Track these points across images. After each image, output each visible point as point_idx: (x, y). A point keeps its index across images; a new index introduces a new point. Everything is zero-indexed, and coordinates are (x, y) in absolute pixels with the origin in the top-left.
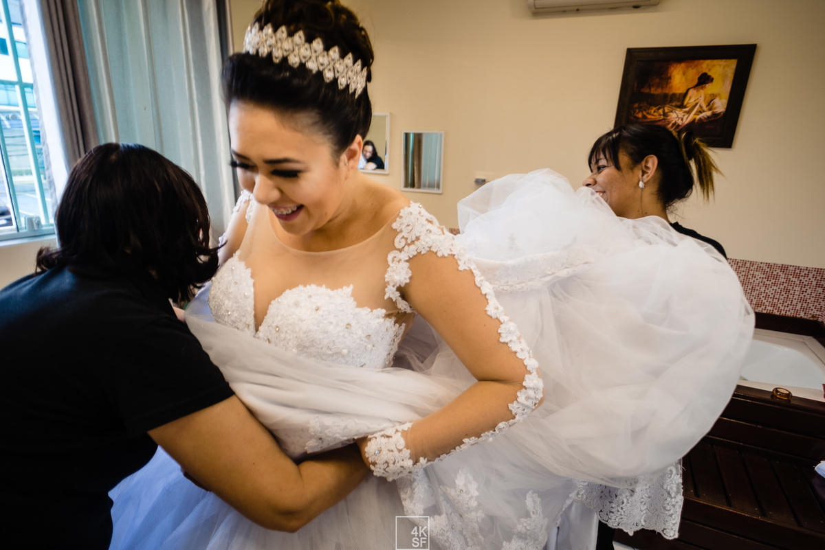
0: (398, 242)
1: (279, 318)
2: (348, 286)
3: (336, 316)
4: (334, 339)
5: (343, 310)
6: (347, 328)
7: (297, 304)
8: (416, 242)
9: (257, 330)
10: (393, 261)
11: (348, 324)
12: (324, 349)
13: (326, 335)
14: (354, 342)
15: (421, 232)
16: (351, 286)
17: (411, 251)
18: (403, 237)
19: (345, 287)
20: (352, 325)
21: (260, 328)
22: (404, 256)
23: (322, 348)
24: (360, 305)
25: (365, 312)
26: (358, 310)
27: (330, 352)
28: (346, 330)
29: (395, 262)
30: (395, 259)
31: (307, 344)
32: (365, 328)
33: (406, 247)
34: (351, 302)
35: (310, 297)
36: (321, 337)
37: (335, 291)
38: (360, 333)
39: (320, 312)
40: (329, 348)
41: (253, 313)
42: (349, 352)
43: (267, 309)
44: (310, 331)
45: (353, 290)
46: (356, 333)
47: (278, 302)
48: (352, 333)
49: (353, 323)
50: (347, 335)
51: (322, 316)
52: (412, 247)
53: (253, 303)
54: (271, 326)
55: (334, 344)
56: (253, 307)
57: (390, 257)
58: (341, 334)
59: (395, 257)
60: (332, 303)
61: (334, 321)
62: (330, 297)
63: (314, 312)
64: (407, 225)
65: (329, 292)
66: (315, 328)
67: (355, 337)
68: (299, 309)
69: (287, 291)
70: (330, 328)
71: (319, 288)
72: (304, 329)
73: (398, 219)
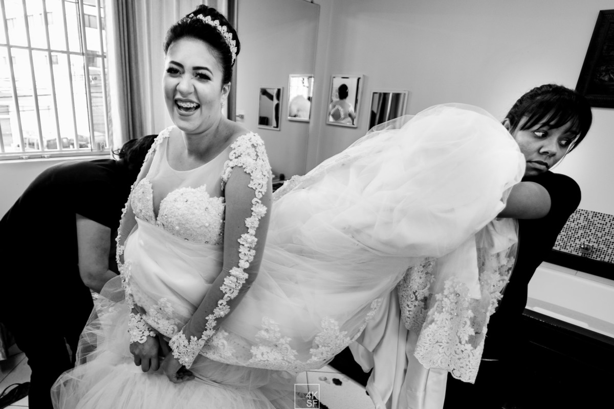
0: (232, 155)
1: (166, 210)
2: (203, 185)
3: (198, 204)
4: (199, 217)
5: (202, 200)
6: (206, 210)
7: (175, 200)
8: (240, 157)
9: (156, 220)
11: (207, 208)
12: (194, 224)
13: (194, 216)
14: (212, 219)
16: (205, 185)
18: (234, 153)
19: (201, 186)
21: (158, 218)
22: (231, 164)
23: (193, 224)
24: (212, 196)
25: (214, 200)
26: (211, 199)
27: (198, 226)
28: (206, 212)
31: (184, 222)
32: (217, 209)
33: (234, 159)
34: (207, 195)
35: (182, 194)
36: (191, 217)
37: (197, 189)
38: (214, 212)
39: (188, 202)
40: (197, 223)
41: (152, 209)
42: (210, 225)
43: (159, 206)
44: (184, 214)
45: (206, 187)
46: (212, 213)
47: (165, 201)
48: (210, 213)
49: (209, 207)
50: (206, 215)
51: (190, 205)
53: (152, 203)
54: (162, 216)
55: (200, 221)
56: (152, 206)
57: (225, 164)
58: (203, 214)
60: (195, 196)
61: (198, 207)
62: (194, 193)
63: (185, 203)
64: (239, 146)
65: (193, 190)
66: (187, 212)
67: (212, 215)
68: (176, 203)
69: (170, 194)
70: (196, 211)
71: (187, 189)
72: (180, 214)
73: (235, 142)
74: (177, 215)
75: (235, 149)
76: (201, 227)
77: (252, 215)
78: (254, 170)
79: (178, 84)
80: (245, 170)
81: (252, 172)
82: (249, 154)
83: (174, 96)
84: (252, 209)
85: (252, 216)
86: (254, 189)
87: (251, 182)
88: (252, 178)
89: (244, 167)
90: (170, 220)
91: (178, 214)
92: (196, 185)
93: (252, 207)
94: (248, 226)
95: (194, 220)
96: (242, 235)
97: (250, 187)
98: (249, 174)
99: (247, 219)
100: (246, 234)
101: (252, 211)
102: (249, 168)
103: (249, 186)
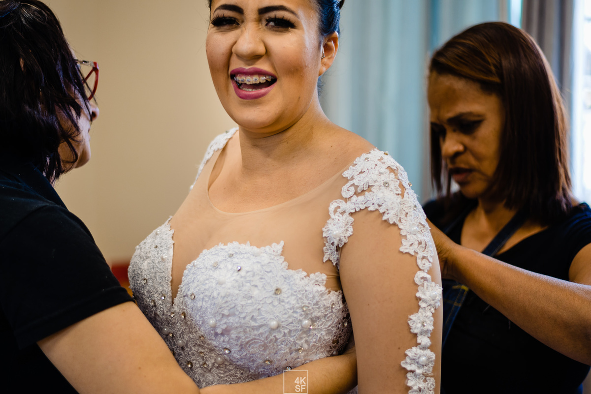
0: (347, 191)
1: (195, 284)
2: (277, 243)
3: (261, 278)
4: (259, 306)
5: (271, 271)
6: (275, 294)
7: (216, 267)
8: (367, 193)
9: (173, 302)
10: (335, 211)
11: (277, 290)
12: (248, 318)
13: (249, 301)
14: (285, 314)
15: (375, 182)
16: (282, 243)
17: (358, 202)
18: (353, 185)
19: (274, 244)
20: (284, 290)
21: (176, 301)
22: (349, 207)
24: (292, 266)
25: (298, 276)
26: (291, 272)
27: (255, 324)
28: (274, 296)
29: (338, 214)
30: (339, 210)
31: (227, 312)
32: (300, 295)
33: (355, 196)
34: (281, 263)
35: (231, 256)
36: (243, 302)
37: (263, 248)
38: (293, 301)
39: (242, 273)
40: (254, 318)
41: (170, 279)
43: (182, 275)
44: (230, 295)
45: (283, 247)
46: (288, 303)
47: (194, 266)
48: (283, 301)
49: (284, 288)
50: (276, 303)
51: (245, 278)
52: (361, 198)
53: (170, 267)
54: (186, 294)
55: (260, 314)
56: (170, 273)
57: (332, 207)
58: (269, 301)
59: (339, 207)
60: (258, 262)
61: (260, 285)
62: (255, 255)
63: (236, 274)
64: (361, 172)
65: (255, 249)
66: (237, 292)
67: (287, 306)
68: (217, 272)
69: (205, 251)
70: (255, 292)
71: (243, 246)
72: (223, 294)
73: (351, 167)
74: (215, 294)
75: (352, 178)
76: (260, 326)
77: (419, 307)
78: (403, 216)
79: (235, 43)
80: (385, 218)
81: (400, 220)
82: (386, 184)
83: (228, 64)
84: (418, 295)
85: (420, 310)
86: (413, 254)
87: (404, 241)
88: (403, 233)
89: (381, 211)
90: (199, 304)
91: (219, 294)
92: (261, 241)
93: (417, 291)
94: (416, 331)
95: (249, 309)
96: (408, 352)
97: (405, 251)
98: (395, 224)
99: (412, 317)
100: (414, 349)
101: (420, 299)
102: (392, 212)
103: (402, 249)
